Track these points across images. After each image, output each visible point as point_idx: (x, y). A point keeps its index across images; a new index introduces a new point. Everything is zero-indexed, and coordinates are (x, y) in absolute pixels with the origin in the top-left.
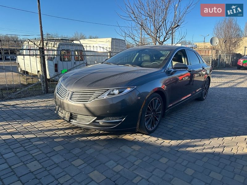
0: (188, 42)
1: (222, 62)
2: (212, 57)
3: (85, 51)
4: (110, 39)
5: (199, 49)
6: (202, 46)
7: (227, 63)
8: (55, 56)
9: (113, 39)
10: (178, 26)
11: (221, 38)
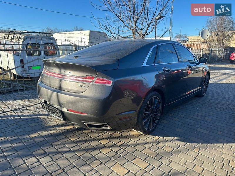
0: (184, 35)
1: (214, 56)
2: (202, 51)
3: (58, 45)
4: (88, 32)
5: (192, 42)
6: (195, 40)
7: (219, 56)
8: (20, 51)
9: (91, 32)
10: (161, 17)
11: (214, 31)
